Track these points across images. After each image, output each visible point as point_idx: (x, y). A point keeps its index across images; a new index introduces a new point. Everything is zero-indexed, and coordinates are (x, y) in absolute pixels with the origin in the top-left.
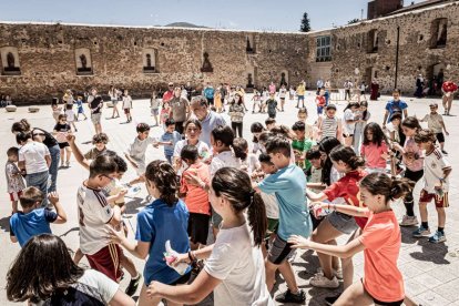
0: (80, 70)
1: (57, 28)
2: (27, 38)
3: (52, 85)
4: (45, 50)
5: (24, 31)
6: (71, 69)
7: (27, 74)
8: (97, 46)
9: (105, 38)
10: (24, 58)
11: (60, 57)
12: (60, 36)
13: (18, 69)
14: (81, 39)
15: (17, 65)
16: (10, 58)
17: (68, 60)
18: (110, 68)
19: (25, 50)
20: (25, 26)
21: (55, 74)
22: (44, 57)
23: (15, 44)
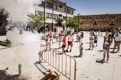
0: (111, 24)
1: (107, 15)
2: (100, 17)
3: (103, 28)
4: (103, 20)
5: (99, 16)
6: (108, 24)
7: (98, 25)
8: (117, 19)
9: (119, 17)
10: (98, 22)
11: (106, 21)
12: (107, 17)
13: (97, 24)
14: (112, 17)
15: (97, 23)
16: (96, 22)
17: (108, 22)
18: (119, 24)
19: (99, 20)
20: (100, 15)
21: (104, 25)
22: (102, 21)
23: (97, 19)
